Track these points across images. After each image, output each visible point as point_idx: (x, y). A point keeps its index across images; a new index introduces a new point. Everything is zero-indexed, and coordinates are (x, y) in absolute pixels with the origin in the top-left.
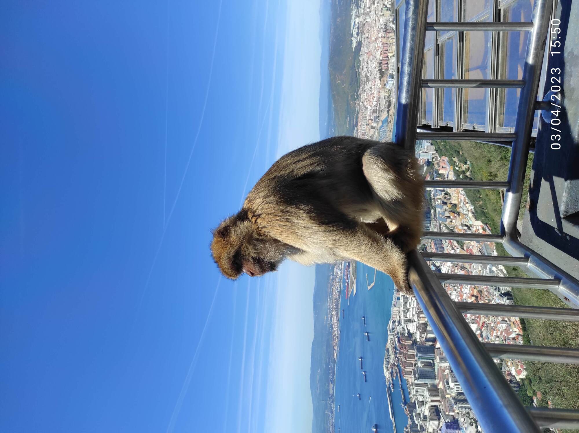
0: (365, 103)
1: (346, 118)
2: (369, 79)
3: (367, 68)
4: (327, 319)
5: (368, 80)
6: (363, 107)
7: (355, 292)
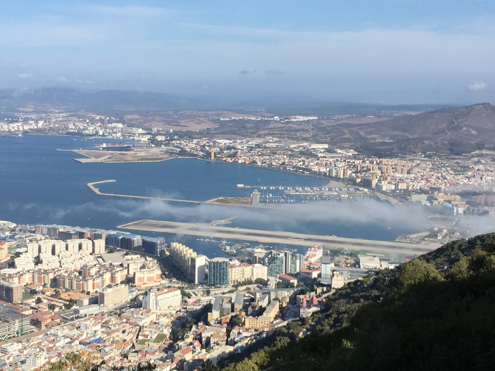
0: (416, 170)
1: (390, 139)
2: (460, 175)
3: (478, 170)
4: (27, 113)
5: (457, 172)
6: (410, 165)
7: (84, 161)
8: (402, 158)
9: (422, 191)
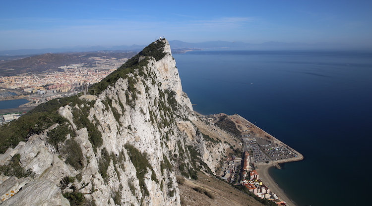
2: (42, 79)
3: (49, 77)
6: (22, 78)
8: (18, 76)
9: (28, 87)
